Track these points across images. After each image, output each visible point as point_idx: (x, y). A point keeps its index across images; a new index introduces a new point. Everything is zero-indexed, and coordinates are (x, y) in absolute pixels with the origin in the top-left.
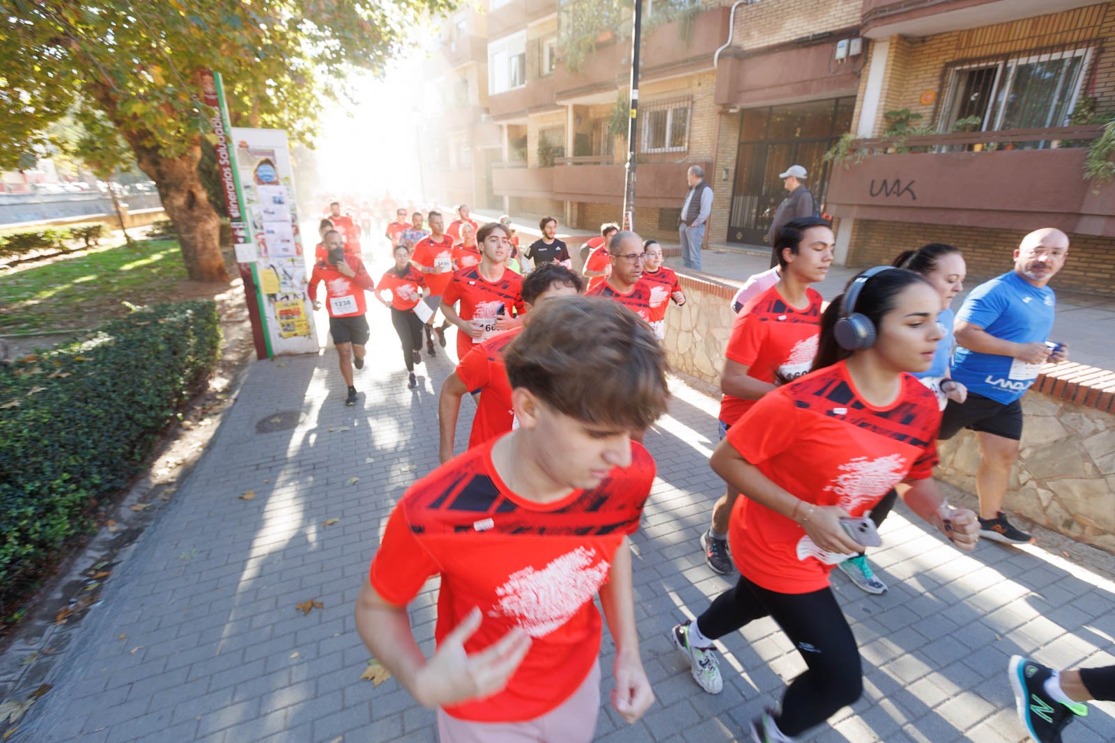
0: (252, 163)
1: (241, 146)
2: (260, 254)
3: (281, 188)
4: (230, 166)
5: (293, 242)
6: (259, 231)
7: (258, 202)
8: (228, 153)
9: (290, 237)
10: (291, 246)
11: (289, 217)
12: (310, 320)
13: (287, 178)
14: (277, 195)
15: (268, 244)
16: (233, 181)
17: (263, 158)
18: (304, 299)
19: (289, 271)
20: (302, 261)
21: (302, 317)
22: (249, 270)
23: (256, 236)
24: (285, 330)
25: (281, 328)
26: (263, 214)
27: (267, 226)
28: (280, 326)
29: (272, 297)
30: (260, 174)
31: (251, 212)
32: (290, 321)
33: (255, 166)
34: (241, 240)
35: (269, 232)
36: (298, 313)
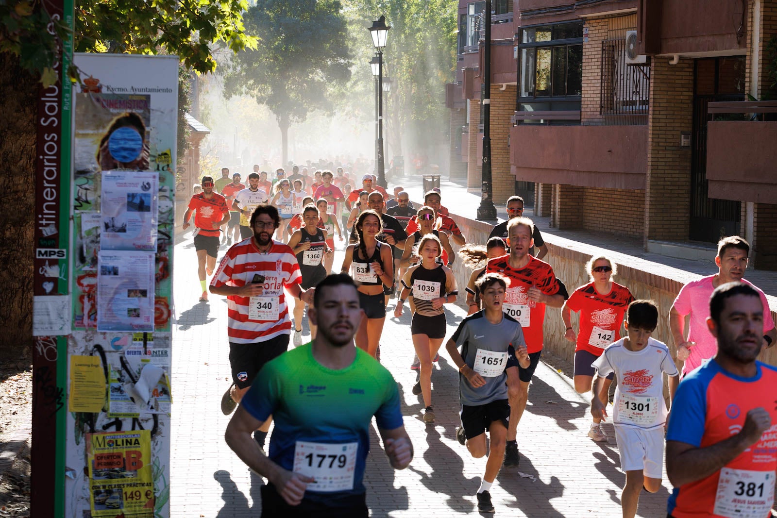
0: (100, 125)
1: (86, 91)
2: (78, 321)
3: (149, 176)
4: (58, 130)
5: (152, 295)
6: (87, 268)
7: (97, 206)
8: (60, 106)
9: (148, 284)
10: (147, 306)
11: (154, 241)
12: (159, 485)
13: (166, 154)
14: (138, 190)
15: (99, 300)
16: (58, 161)
17: (124, 113)
18: (155, 431)
19: (134, 362)
20: (167, 341)
21: (144, 476)
22: (52, 353)
23: (79, 280)
24: (100, 504)
25: (92, 500)
26: (101, 231)
27: (105, 258)
28: (90, 493)
29: (87, 420)
30: (113, 146)
31: (79, 226)
32: (115, 482)
33: (106, 131)
34: (48, 287)
35: (107, 271)
36: (137, 464)
